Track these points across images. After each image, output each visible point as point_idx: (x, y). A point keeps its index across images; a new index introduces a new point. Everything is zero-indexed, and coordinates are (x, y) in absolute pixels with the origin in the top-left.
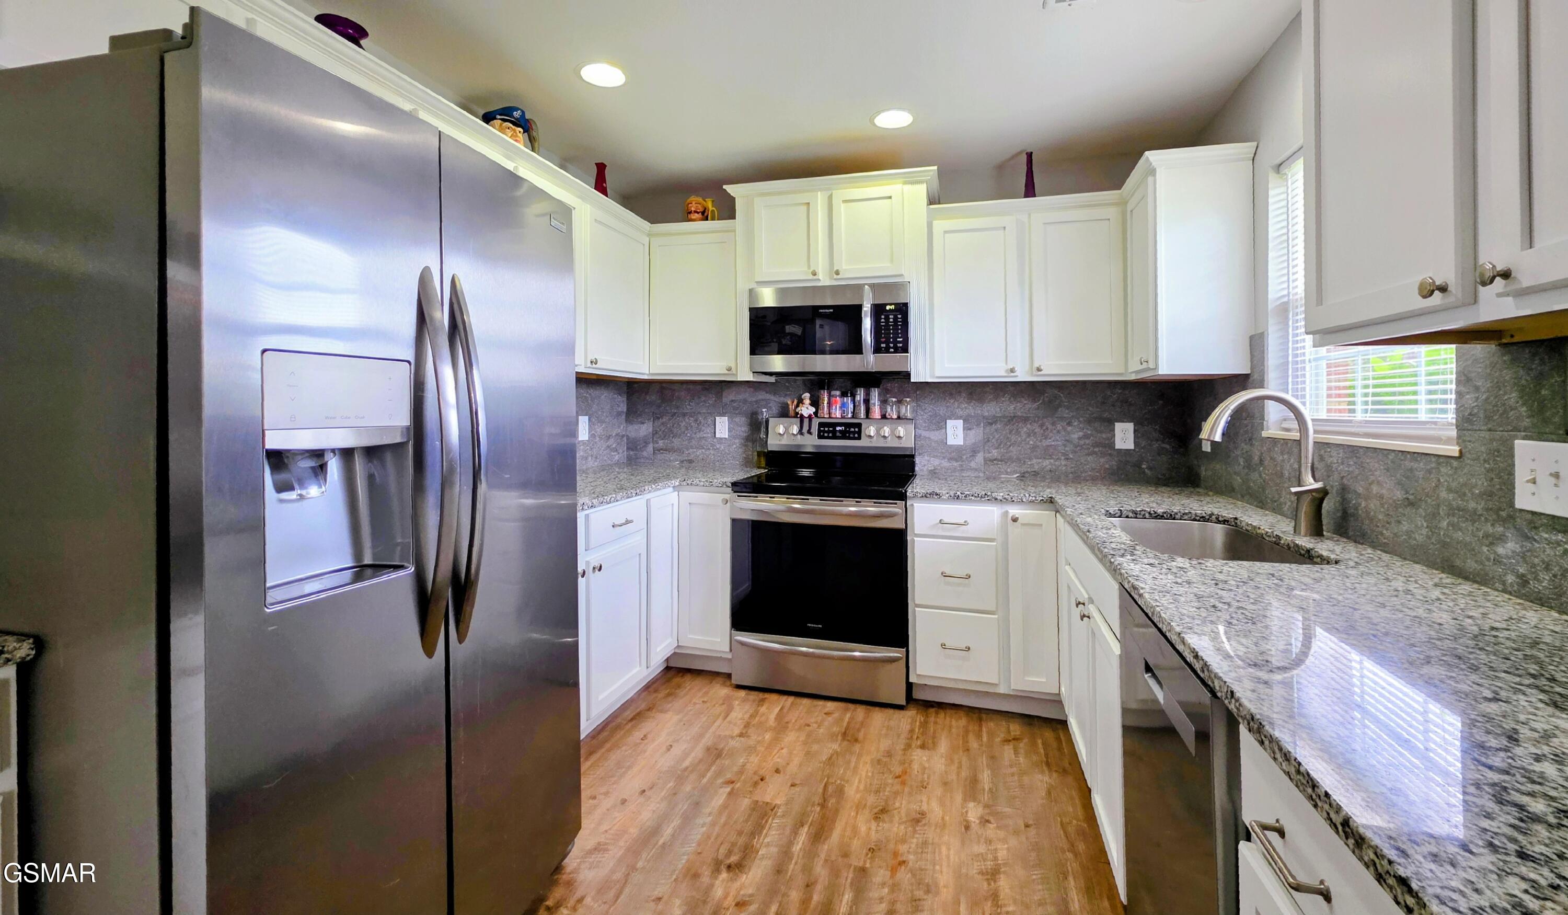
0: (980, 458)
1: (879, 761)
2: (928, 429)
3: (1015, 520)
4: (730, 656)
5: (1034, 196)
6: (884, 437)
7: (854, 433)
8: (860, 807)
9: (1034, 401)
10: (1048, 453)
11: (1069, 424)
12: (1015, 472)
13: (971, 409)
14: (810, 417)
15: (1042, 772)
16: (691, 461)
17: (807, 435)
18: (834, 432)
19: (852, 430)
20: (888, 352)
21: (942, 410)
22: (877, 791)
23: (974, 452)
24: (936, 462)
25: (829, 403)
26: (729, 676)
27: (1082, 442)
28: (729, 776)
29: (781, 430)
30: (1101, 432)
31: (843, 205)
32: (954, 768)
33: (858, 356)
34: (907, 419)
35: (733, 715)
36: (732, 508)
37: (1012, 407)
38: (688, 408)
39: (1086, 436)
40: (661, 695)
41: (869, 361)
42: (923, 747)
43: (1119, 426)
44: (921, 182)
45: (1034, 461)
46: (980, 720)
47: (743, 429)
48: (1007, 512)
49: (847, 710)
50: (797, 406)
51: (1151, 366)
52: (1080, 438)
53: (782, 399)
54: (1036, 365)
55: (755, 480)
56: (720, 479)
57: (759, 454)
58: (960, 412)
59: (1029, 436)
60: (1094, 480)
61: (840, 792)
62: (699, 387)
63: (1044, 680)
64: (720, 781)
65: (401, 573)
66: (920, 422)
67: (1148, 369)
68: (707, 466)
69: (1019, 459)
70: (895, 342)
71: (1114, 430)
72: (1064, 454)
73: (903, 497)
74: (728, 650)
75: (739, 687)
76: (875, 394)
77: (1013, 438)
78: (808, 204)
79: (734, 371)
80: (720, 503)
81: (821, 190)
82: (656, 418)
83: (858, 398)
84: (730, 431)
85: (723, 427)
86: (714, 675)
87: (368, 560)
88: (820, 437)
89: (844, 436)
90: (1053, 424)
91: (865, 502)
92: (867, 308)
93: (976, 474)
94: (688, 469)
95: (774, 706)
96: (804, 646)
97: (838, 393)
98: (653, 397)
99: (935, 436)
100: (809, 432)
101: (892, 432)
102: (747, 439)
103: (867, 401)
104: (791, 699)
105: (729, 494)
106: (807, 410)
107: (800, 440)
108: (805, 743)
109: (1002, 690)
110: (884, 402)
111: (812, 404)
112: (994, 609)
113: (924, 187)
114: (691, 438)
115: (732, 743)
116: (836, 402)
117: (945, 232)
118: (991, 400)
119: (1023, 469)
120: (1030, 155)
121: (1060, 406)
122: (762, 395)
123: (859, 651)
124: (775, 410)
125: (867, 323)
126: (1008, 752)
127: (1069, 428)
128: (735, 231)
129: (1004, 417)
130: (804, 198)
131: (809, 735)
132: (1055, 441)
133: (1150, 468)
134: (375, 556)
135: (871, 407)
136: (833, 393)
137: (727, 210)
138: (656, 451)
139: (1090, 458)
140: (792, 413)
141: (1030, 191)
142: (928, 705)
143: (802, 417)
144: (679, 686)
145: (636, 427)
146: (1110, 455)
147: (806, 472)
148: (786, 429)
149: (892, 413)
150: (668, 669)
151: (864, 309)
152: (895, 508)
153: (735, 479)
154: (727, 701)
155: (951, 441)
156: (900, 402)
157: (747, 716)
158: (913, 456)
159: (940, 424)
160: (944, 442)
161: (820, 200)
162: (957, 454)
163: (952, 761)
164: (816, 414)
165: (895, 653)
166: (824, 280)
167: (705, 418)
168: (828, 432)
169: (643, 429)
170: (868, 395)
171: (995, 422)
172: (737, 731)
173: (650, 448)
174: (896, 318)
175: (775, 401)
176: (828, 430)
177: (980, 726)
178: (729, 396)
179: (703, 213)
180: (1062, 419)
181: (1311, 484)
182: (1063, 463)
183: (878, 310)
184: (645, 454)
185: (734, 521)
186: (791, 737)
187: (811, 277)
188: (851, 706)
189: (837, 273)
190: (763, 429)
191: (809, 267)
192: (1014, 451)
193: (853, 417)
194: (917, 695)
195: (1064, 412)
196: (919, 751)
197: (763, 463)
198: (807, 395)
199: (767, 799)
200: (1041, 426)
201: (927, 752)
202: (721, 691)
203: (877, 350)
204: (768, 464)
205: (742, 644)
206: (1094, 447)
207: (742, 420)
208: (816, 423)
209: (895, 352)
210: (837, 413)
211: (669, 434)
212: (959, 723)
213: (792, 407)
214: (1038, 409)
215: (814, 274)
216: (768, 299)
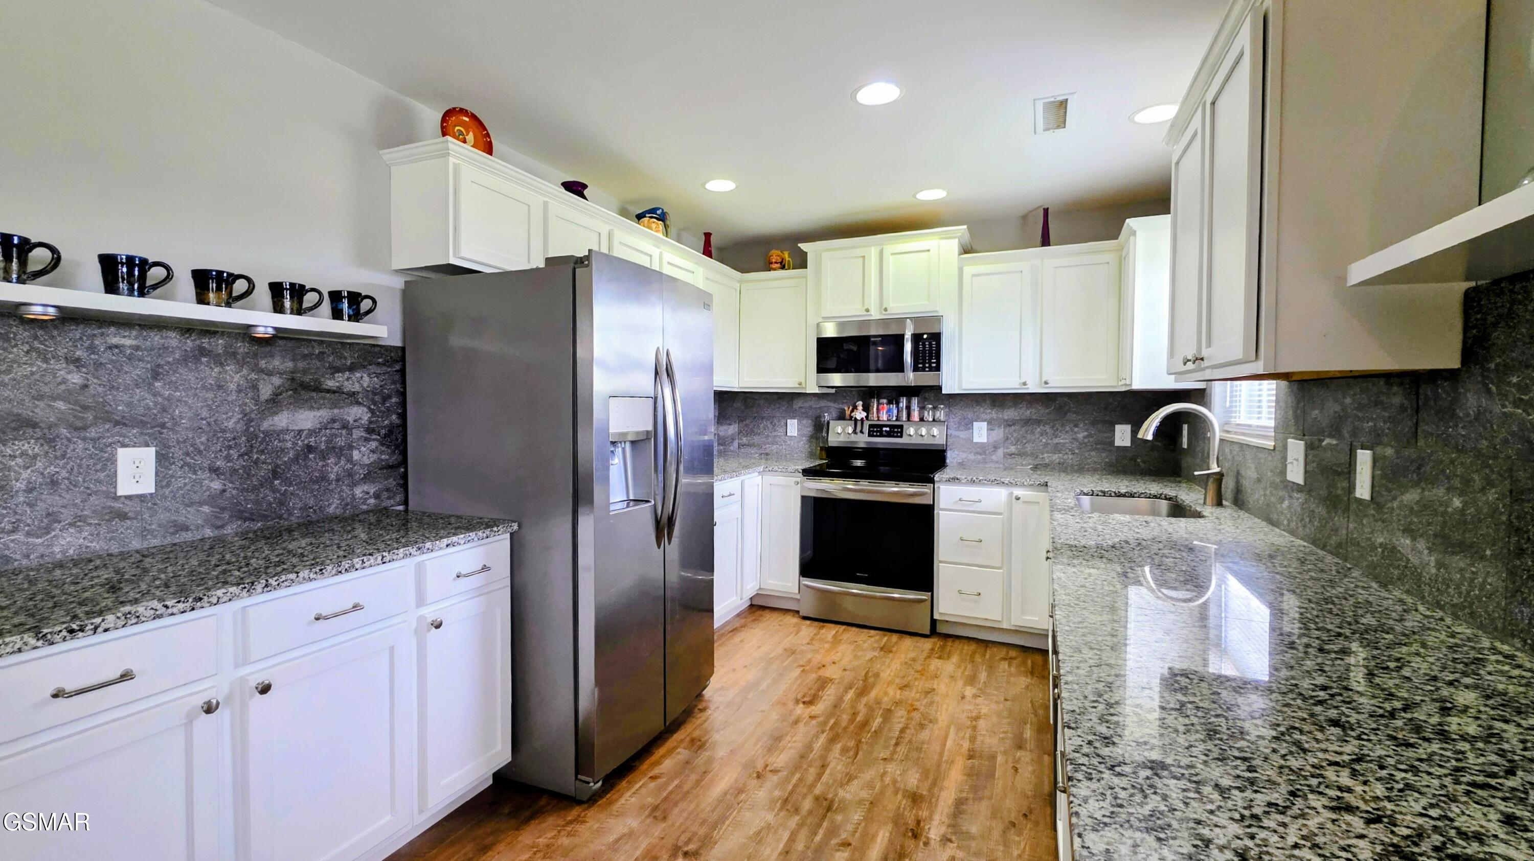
0: (1000, 452)
1: (906, 663)
2: (958, 429)
3: (1018, 499)
4: (798, 597)
5: (1049, 245)
6: (922, 436)
7: (898, 432)
8: (890, 683)
9: (1047, 407)
10: (1057, 449)
11: (1076, 426)
12: (1030, 464)
13: (994, 414)
14: (862, 420)
15: (1027, 676)
16: (767, 454)
17: (859, 434)
18: (881, 431)
19: (896, 430)
20: (924, 371)
21: (970, 415)
22: (904, 677)
23: (996, 448)
24: (964, 455)
25: (878, 409)
26: (798, 612)
27: (1086, 440)
28: (801, 663)
29: (839, 430)
30: (1104, 432)
31: (891, 257)
32: (961, 670)
33: (900, 374)
34: (940, 421)
35: (801, 633)
36: (802, 487)
37: (1028, 412)
38: (767, 412)
39: (1090, 436)
40: (749, 620)
41: (910, 377)
42: (939, 658)
43: (1118, 428)
44: (955, 238)
45: (1046, 455)
46: (987, 647)
47: (809, 430)
48: (1012, 493)
49: (885, 635)
50: (852, 411)
51: (1128, 382)
52: (1085, 437)
53: (841, 406)
54: (1044, 380)
55: (818, 468)
56: (792, 467)
57: (822, 449)
58: (984, 416)
59: (1042, 435)
60: (1095, 470)
61: (877, 675)
62: (775, 396)
63: (1037, 619)
64: (796, 665)
65: (649, 504)
66: (951, 424)
67: (1126, 385)
68: (780, 457)
69: (1032, 454)
70: (930, 363)
71: (1114, 431)
72: (1070, 450)
73: (932, 481)
74: (797, 591)
75: (805, 618)
76: (915, 402)
77: (1029, 437)
78: (864, 257)
79: (804, 385)
80: (793, 484)
81: (874, 245)
82: (741, 420)
83: (901, 405)
84: (798, 430)
85: (793, 427)
86: (786, 611)
87: (631, 498)
88: (870, 435)
89: (889, 435)
90: (1063, 425)
91: (902, 484)
92: (908, 336)
93: (997, 465)
94: (766, 459)
95: (830, 631)
96: (855, 589)
97: (885, 401)
98: (739, 404)
99: (963, 434)
100: (862, 432)
101: (928, 431)
102: (812, 437)
103: (908, 408)
104: (844, 627)
105: (800, 477)
106: (860, 414)
107: (853, 438)
108: (854, 650)
109: (1005, 626)
110: (922, 408)
111: (864, 410)
112: (999, 565)
113: (956, 241)
114: (768, 436)
115: (803, 648)
116: (883, 408)
117: (974, 276)
118: (1011, 407)
119: (1036, 463)
120: (1046, 211)
121: (1069, 411)
122: (824, 403)
123: (896, 594)
124: (834, 415)
125: (908, 347)
126: (1004, 665)
127: (1076, 429)
128: (806, 278)
129: (1021, 420)
130: (860, 252)
131: (856, 647)
132: (1064, 439)
133: (1144, 462)
134: (635, 494)
135: (912, 413)
136: (881, 401)
137: (801, 262)
138: (740, 446)
139: (1093, 453)
140: (847, 416)
141: (1046, 241)
142: (947, 636)
143: (856, 420)
144: (761, 616)
145: (725, 427)
146: (1110, 451)
147: (859, 463)
148: (844, 430)
149: (929, 416)
150: (752, 606)
151: (906, 337)
152: (926, 489)
153: (804, 467)
154: (796, 625)
155: (976, 439)
156: (935, 408)
157: (812, 634)
158: (944, 451)
159: (968, 426)
160: (971, 439)
161: (873, 252)
162: (982, 449)
163: (959, 667)
164: (867, 417)
165: (924, 596)
166: (875, 315)
167: (779, 421)
168: (877, 432)
169: (731, 429)
170: (909, 402)
171: (1014, 424)
172: (805, 642)
173: (736, 444)
174: (930, 344)
175: (834, 407)
176: (876, 430)
177: (986, 650)
178: (797, 404)
179: (781, 263)
180: (1069, 421)
181: (1215, 469)
182: (1070, 457)
183: (917, 338)
184: (732, 448)
185: (804, 498)
186: (842, 647)
187: (866, 313)
188: (889, 634)
189: (886, 310)
190: (825, 430)
191: (863, 306)
192: (1029, 447)
193: (897, 420)
194: (941, 629)
195: (1071, 416)
196: (937, 660)
197: (824, 456)
198: (860, 403)
199: (827, 675)
200: (1053, 427)
201: (941, 661)
202: (792, 620)
203: (916, 369)
204: (828, 457)
205: (808, 586)
206: (1096, 444)
207: (808, 422)
208: (866, 424)
209: (930, 371)
210: (884, 417)
211: (751, 433)
212: (969, 648)
213: (848, 413)
214: (1049, 414)
215: (867, 310)
216: (830, 331)
